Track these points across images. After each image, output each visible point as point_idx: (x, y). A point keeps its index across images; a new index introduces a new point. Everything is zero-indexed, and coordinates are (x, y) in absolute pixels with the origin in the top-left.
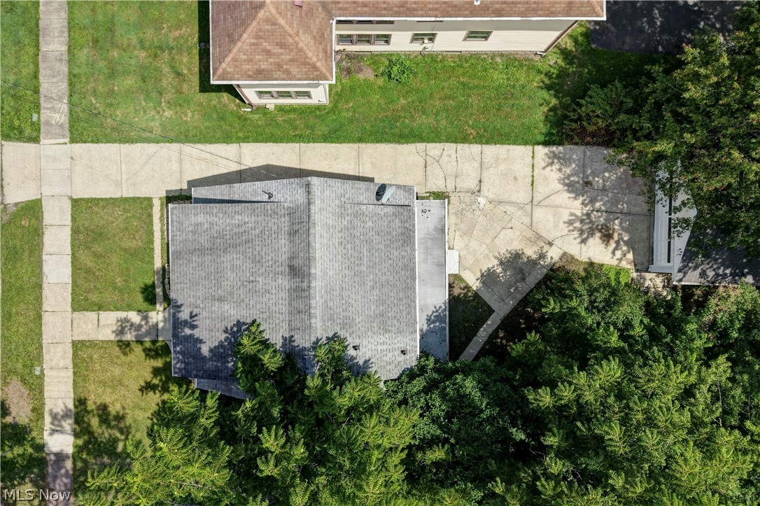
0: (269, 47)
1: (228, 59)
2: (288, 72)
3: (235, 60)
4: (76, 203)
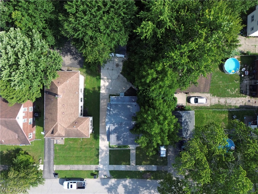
0: (84, 128)
1: (86, 135)
2: (88, 125)
3: (86, 134)
4: (110, 164)
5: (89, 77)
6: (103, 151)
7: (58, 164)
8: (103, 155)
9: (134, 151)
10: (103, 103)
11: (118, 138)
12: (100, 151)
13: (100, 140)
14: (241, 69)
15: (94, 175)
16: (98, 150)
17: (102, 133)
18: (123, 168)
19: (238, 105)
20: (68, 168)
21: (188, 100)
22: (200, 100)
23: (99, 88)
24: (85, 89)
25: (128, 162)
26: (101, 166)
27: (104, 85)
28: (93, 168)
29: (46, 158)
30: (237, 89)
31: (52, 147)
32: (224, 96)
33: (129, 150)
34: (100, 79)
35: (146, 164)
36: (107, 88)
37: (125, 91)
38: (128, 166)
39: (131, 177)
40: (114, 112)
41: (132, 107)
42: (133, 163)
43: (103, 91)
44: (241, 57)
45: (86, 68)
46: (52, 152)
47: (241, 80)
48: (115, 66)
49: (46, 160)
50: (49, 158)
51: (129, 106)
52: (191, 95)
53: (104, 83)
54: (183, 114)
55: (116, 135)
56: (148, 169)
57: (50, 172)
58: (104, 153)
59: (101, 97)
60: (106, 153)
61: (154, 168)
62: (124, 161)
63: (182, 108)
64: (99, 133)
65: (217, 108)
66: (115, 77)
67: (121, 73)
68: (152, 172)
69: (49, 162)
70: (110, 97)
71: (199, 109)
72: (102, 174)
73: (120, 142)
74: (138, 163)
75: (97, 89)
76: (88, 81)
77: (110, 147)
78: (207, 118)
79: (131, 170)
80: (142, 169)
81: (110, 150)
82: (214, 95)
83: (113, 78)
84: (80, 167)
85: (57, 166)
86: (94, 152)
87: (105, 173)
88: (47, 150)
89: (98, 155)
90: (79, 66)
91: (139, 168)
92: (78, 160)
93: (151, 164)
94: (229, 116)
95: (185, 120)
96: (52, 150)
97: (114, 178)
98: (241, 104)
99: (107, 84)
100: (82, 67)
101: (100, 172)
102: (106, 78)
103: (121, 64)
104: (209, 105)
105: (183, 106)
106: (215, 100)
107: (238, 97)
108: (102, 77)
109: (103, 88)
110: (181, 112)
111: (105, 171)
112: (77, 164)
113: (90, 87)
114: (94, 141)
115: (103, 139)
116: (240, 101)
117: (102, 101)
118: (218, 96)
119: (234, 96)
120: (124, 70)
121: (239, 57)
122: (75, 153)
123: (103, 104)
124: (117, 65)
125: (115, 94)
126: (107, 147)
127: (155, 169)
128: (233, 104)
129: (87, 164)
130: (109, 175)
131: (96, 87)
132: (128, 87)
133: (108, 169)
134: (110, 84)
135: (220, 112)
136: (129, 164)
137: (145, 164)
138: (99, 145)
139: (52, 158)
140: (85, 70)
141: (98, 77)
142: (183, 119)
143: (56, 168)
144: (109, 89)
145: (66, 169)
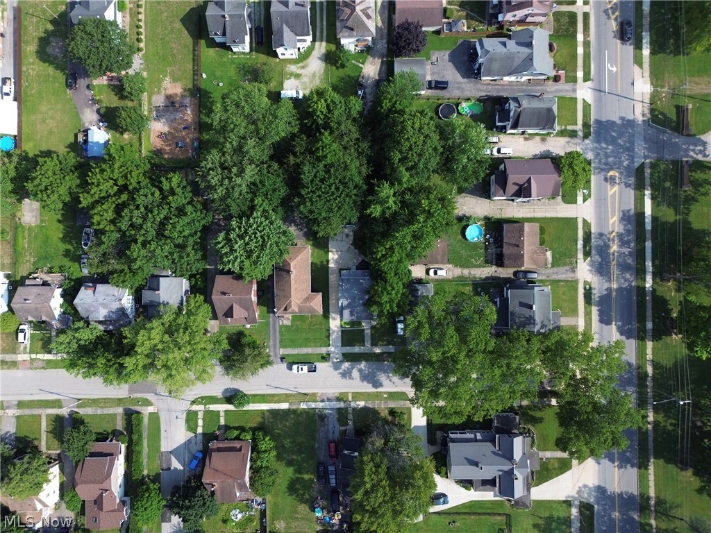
4: (342, 346)
5: (316, 250)
6: (334, 331)
7: (285, 347)
8: (334, 336)
9: (369, 331)
10: (333, 278)
11: (352, 314)
12: (331, 331)
13: (330, 320)
14: (485, 236)
15: (325, 358)
16: (328, 330)
17: (333, 312)
18: (356, 349)
19: (484, 276)
20: (296, 351)
21: (427, 272)
22: (439, 272)
23: (328, 261)
24: (312, 263)
25: (361, 342)
26: (332, 349)
27: (333, 259)
28: (324, 350)
29: (271, 341)
30: (482, 259)
31: (278, 329)
32: (467, 267)
33: (363, 330)
34: (328, 251)
35: (383, 345)
36: (336, 262)
37: (356, 264)
38: (362, 348)
39: (366, 360)
40: (346, 286)
41: (365, 281)
42: (368, 344)
43: (331, 265)
44: (485, 223)
45: (312, 240)
46: (278, 334)
47: (486, 248)
48: (344, 237)
49: (271, 343)
50: (275, 341)
51: (361, 281)
52: (431, 267)
53: (333, 256)
54: (419, 287)
55: (349, 310)
56: (385, 351)
57: (276, 355)
58: (335, 334)
59: (330, 272)
60: (338, 334)
61: (391, 349)
62: (358, 342)
63: (420, 281)
64: (329, 312)
65: (461, 280)
66: (344, 249)
67: (352, 244)
68: (389, 354)
69: (275, 345)
70: (340, 271)
71: (440, 283)
72: (334, 357)
73: (353, 317)
74: (374, 344)
75: (325, 263)
76: (315, 254)
77: (341, 326)
78: (449, 292)
79: (366, 352)
80: (378, 350)
81: (342, 331)
82: (456, 266)
83: (343, 250)
84: (309, 350)
85: (284, 349)
86: (324, 333)
87: (337, 356)
88: (272, 331)
89: (328, 337)
90: (304, 238)
91: (375, 349)
92: (306, 343)
93: (388, 345)
94: (473, 288)
95: (422, 293)
96: (278, 331)
97: (347, 361)
98: (487, 275)
99: (336, 257)
100: (308, 239)
101: (331, 355)
102: (334, 250)
103: (351, 233)
104: (451, 278)
105: (421, 279)
106: (458, 272)
107: (484, 267)
108: (330, 249)
109: (332, 261)
110: (417, 286)
111: (337, 354)
112: (306, 346)
113: (317, 261)
114: (324, 321)
115: (334, 319)
116: (486, 272)
117: (331, 277)
118: (461, 267)
119: (479, 266)
120: (354, 240)
121: (483, 222)
122: (304, 334)
123: (332, 280)
124: (347, 235)
125: (345, 268)
126: (338, 328)
127: (393, 350)
128: (477, 276)
129: (316, 347)
130: (341, 358)
131: (324, 260)
132: (360, 259)
133: (340, 352)
134: (340, 257)
135: (464, 285)
136: (364, 346)
137: (381, 345)
138: (329, 325)
139: (278, 341)
140: (311, 242)
141: (326, 250)
142: (420, 293)
143: (282, 352)
144: (339, 263)
145: (294, 353)
